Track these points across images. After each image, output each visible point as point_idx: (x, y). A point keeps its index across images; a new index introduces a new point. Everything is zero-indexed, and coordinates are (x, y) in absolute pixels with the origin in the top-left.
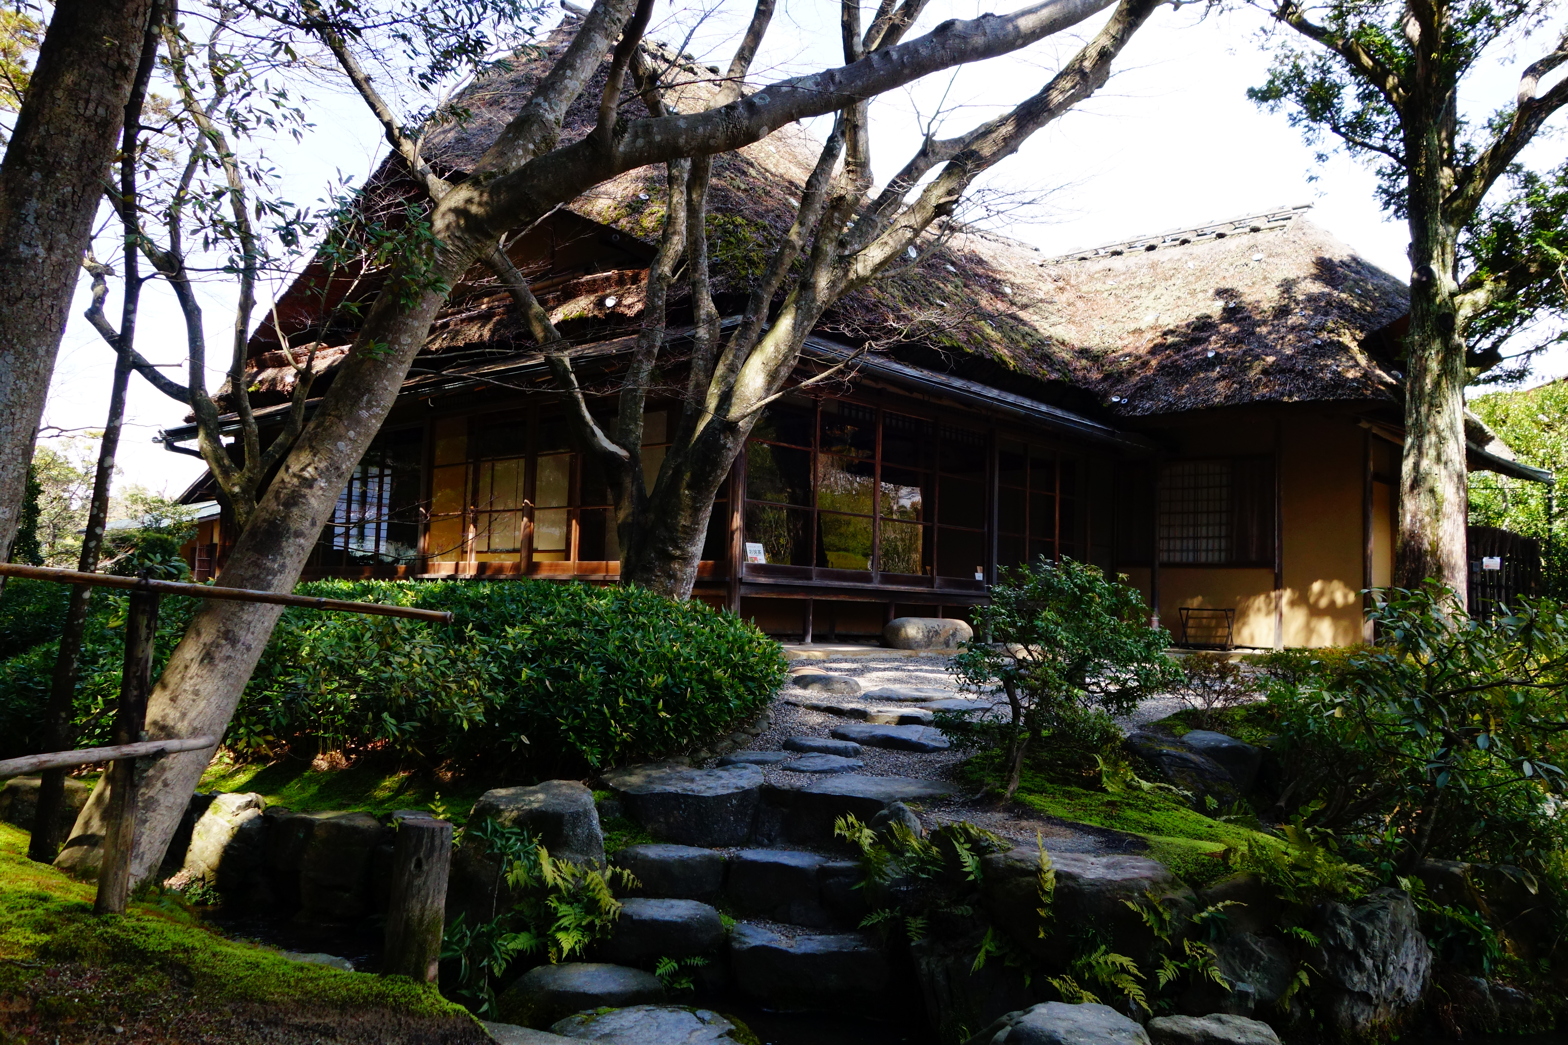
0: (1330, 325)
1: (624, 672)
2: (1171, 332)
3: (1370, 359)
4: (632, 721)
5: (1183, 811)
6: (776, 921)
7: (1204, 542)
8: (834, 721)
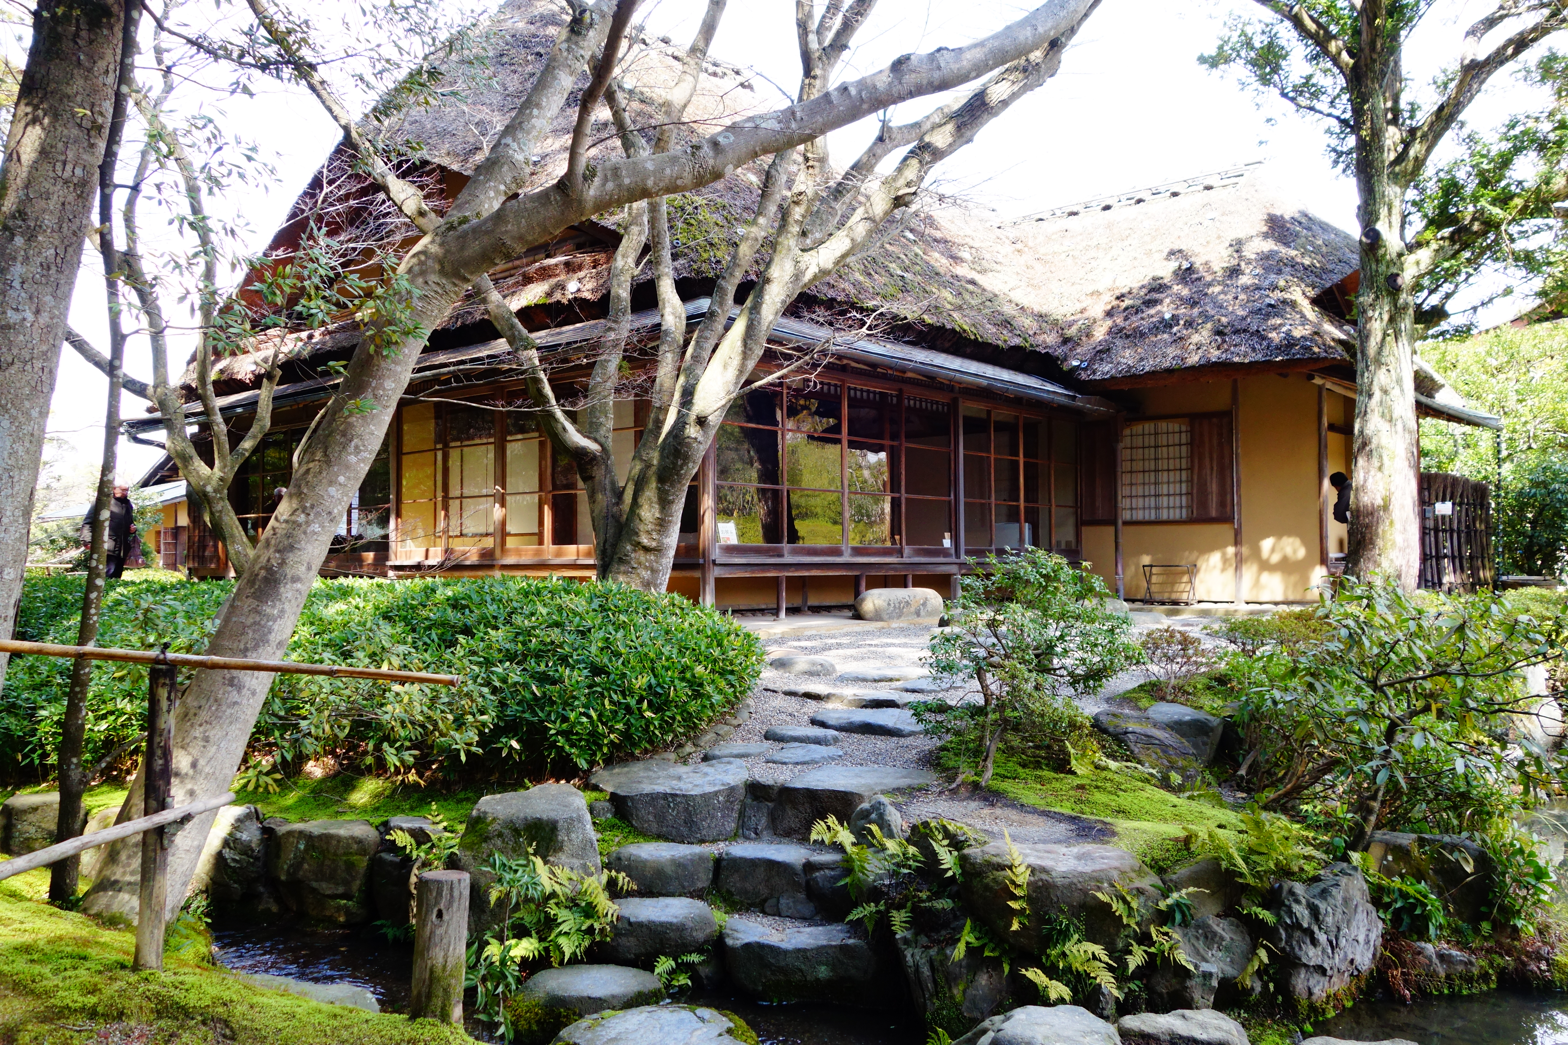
0: (1283, 283)
1: (608, 674)
2: (1129, 294)
3: (1321, 315)
4: (618, 722)
5: (1150, 790)
6: (765, 913)
7: (1166, 499)
8: (812, 707)
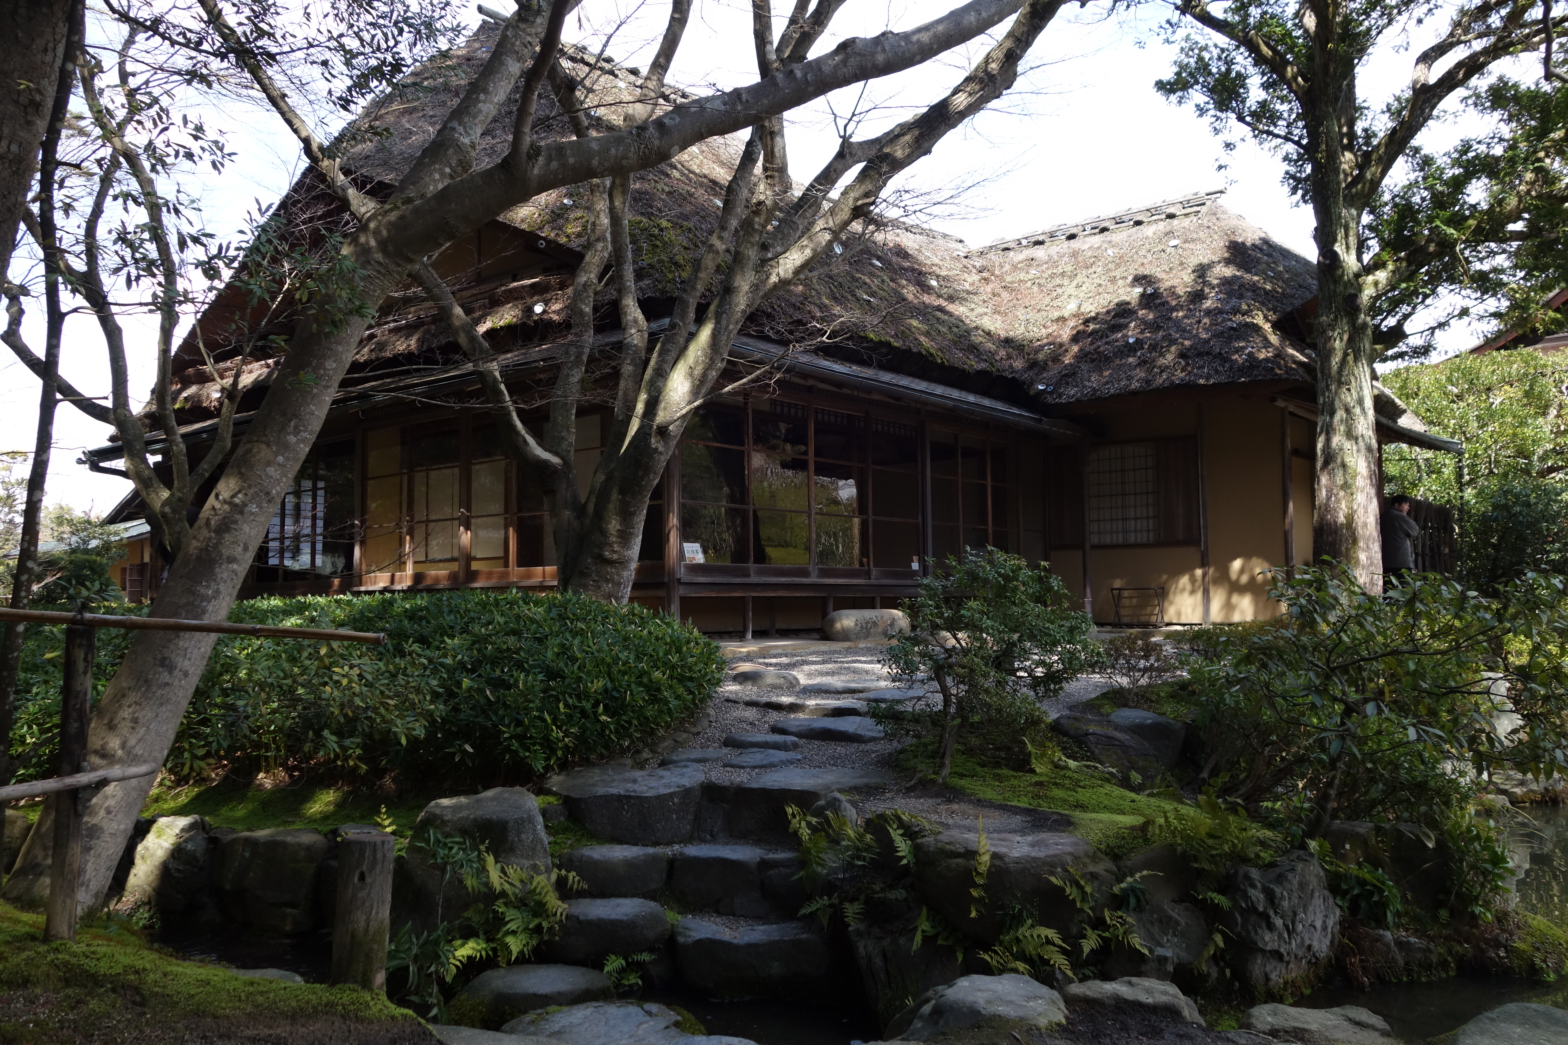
0: (1244, 307)
1: (564, 678)
2: (1094, 319)
3: (1283, 339)
4: (573, 726)
5: (1108, 787)
6: (719, 913)
7: (1133, 523)
8: (774, 717)
